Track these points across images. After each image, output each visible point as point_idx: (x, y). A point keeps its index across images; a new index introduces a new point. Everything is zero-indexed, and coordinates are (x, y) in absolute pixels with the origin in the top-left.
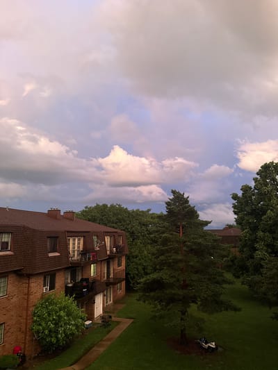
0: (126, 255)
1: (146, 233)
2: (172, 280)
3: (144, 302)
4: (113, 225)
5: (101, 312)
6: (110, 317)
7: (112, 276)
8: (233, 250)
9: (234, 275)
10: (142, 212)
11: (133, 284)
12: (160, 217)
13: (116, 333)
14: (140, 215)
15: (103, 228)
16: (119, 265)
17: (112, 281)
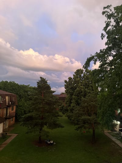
0: (16, 105)
1: (27, 95)
2: (37, 116)
4: (10, 91)
5: (2, 132)
6: (6, 134)
7: (8, 115)
10: (26, 86)
11: (19, 118)
12: (34, 88)
13: (9, 141)
14: (24, 87)
15: (5, 93)
16: (12, 110)
17: (8, 117)
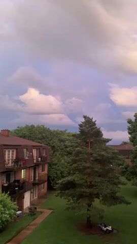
0: (48, 163)
1: (63, 147)
2: (81, 182)
3: (61, 197)
4: (38, 141)
5: (29, 205)
6: (36, 208)
7: (37, 178)
8: (126, 160)
9: (127, 178)
10: (61, 131)
11: (54, 184)
12: (75, 135)
13: (40, 220)
14: (59, 134)
15: (30, 143)
16: (43, 170)
17: (37, 182)
